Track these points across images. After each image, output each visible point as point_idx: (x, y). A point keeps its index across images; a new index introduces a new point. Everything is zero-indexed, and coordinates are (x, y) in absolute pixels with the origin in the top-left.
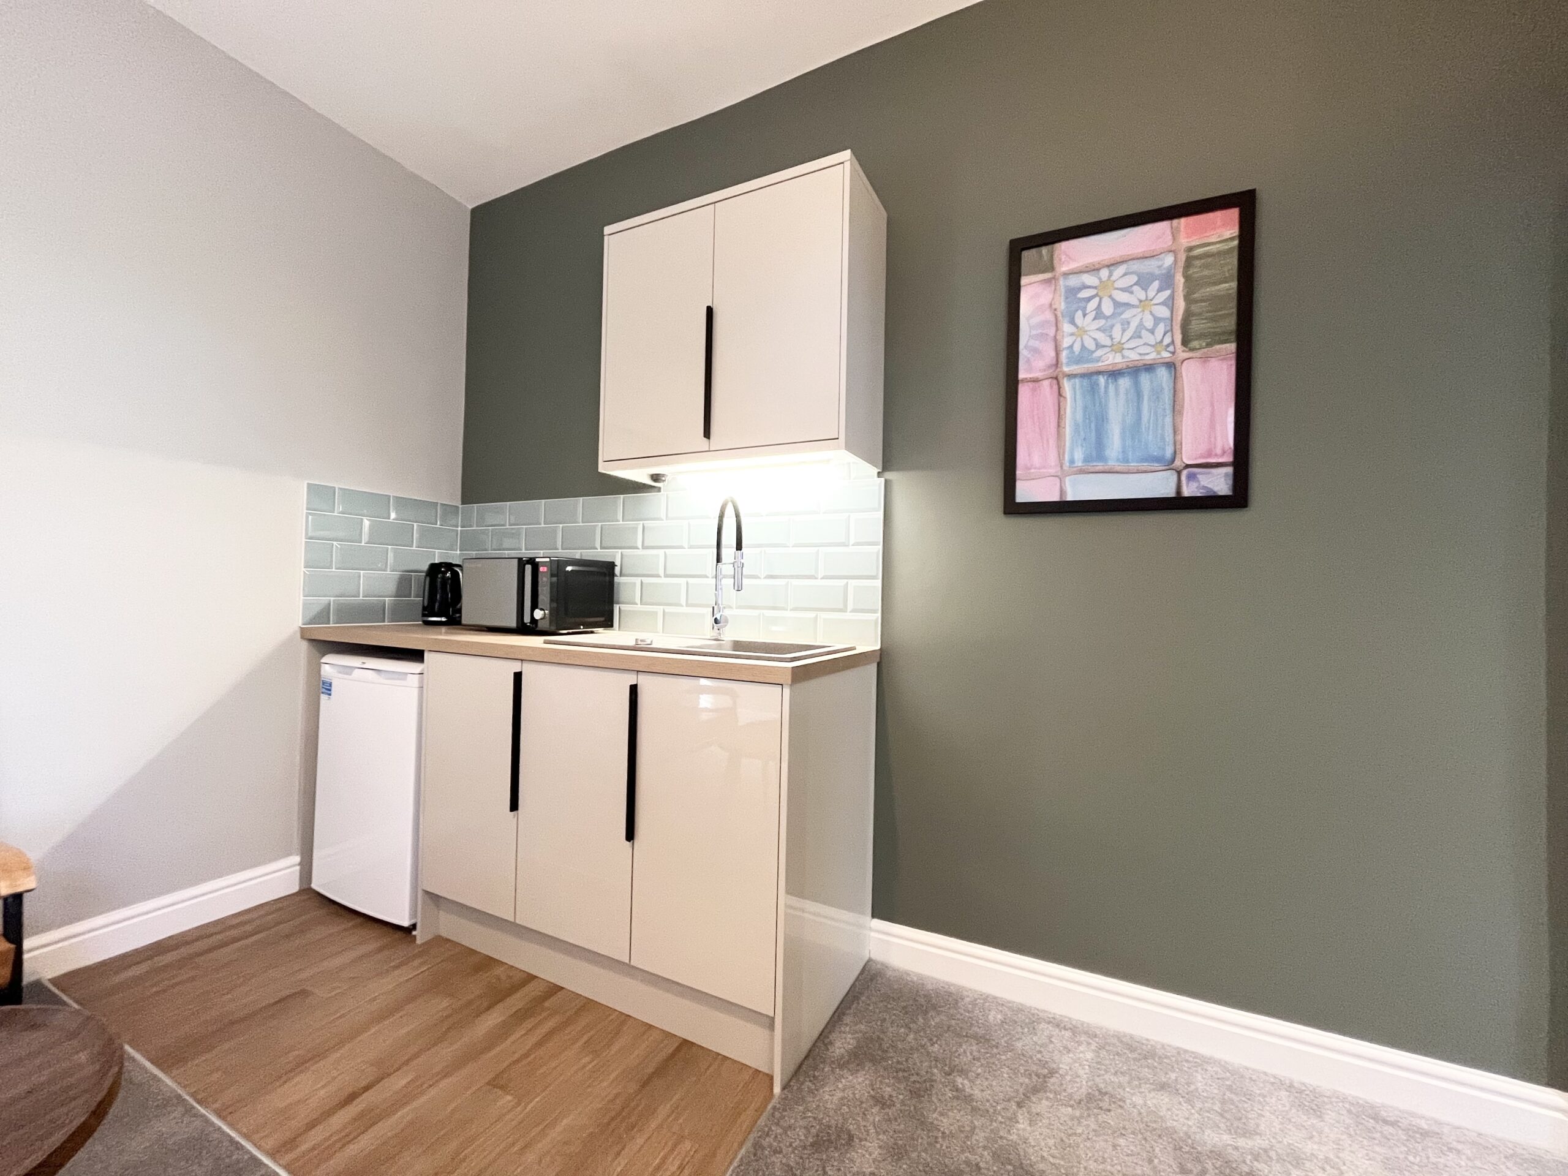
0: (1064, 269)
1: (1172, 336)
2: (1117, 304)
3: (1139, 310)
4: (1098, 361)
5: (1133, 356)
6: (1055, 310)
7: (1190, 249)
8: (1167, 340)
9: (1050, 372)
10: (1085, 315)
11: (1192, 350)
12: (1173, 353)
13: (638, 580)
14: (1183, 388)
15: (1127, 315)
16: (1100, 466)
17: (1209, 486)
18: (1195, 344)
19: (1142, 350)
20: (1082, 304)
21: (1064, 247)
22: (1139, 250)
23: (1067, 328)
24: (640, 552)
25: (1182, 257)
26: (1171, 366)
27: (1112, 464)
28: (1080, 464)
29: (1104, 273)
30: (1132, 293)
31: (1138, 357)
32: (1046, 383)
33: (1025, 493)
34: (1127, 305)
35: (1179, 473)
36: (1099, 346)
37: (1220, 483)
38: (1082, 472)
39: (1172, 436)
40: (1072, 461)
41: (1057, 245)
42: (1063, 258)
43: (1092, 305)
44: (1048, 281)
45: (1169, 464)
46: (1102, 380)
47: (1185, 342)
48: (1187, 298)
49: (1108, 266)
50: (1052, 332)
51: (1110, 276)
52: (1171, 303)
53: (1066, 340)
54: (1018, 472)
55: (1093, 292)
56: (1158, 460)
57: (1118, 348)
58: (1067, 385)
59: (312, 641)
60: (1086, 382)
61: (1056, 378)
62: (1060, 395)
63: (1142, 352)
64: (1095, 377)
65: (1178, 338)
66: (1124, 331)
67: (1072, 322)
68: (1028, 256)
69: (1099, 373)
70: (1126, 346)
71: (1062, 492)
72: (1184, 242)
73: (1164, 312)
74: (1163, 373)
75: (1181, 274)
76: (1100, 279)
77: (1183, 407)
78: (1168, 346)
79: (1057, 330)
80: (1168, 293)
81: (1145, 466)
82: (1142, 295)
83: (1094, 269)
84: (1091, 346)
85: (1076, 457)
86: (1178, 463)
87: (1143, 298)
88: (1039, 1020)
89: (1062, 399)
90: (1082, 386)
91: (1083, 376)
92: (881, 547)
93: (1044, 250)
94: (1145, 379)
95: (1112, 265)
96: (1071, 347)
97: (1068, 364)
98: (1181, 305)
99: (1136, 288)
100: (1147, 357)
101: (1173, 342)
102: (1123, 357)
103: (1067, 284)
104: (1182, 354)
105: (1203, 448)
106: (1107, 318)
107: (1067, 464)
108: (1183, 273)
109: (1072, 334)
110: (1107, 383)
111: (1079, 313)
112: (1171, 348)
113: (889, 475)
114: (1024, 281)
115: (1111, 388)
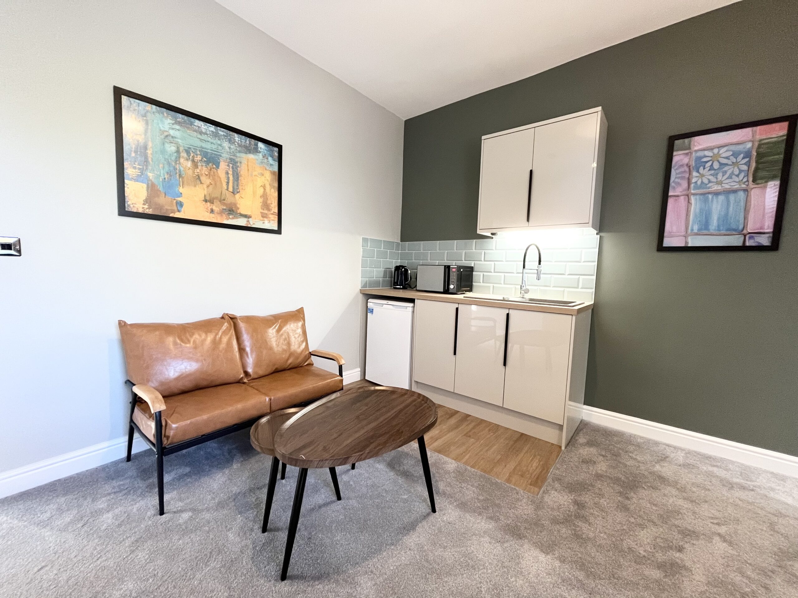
0: (696, 148)
1: (748, 178)
2: (721, 164)
3: (732, 167)
4: (709, 188)
5: (727, 186)
6: (690, 166)
7: (761, 140)
8: (745, 180)
9: (685, 193)
10: (704, 169)
11: (758, 184)
12: (747, 185)
13: (482, 274)
14: (751, 200)
15: (726, 168)
16: (705, 232)
17: (760, 241)
18: (759, 181)
19: (732, 184)
20: (703, 164)
21: (697, 138)
22: (735, 140)
23: (695, 174)
24: (483, 263)
25: (756, 144)
26: (745, 190)
27: (712, 231)
28: (696, 231)
29: (716, 151)
30: (729, 159)
31: (729, 187)
32: (682, 198)
33: (668, 242)
34: (727, 165)
35: (745, 236)
36: (710, 182)
37: (765, 241)
38: (697, 234)
39: (743, 221)
40: (692, 230)
41: (693, 138)
42: (696, 144)
43: (709, 164)
44: (687, 154)
45: (740, 232)
46: (710, 196)
47: (754, 181)
48: (757, 162)
49: (718, 147)
50: (687, 175)
51: (719, 152)
52: (748, 164)
53: (693, 179)
54: (666, 234)
55: (709, 159)
56: (735, 230)
57: (720, 183)
58: (693, 199)
59: (364, 294)
60: (702, 197)
61: (688, 195)
62: (689, 202)
63: (732, 185)
64: (707, 195)
65: (751, 179)
66: (723, 176)
67: (698, 171)
68: (677, 142)
69: (709, 193)
70: (723, 182)
71: (686, 242)
72: (758, 137)
73: (745, 168)
74: (741, 194)
75: (755, 151)
76: (713, 153)
77: (750, 208)
78: (745, 182)
79: (690, 174)
80: (747, 159)
81: (728, 232)
82: (734, 160)
83: (711, 149)
84: (706, 181)
85: (694, 228)
86: (745, 232)
87: (735, 161)
88: (659, 444)
89: (689, 205)
90: (700, 199)
91: (701, 194)
92: (596, 263)
93: (686, 140)
94: (732, 197)
95: (720, 147)
96: (696, 182)
97: (694, 190)
98: (754, 165)
99: (732, 157)
100: (734, 187)
101: (748, 181)
102: (722, 187)
103: (697, 155)
104: (751, 185)
105: (758, 225)
106: (715, 170)
107: (689, 231)
108: (756, 151)
109: (697, 177)
110: (712, 198)
111: (702, 168)
112: (747, 183)
113: (602, 234)
114: (675, 153)
115: (715, 200)
